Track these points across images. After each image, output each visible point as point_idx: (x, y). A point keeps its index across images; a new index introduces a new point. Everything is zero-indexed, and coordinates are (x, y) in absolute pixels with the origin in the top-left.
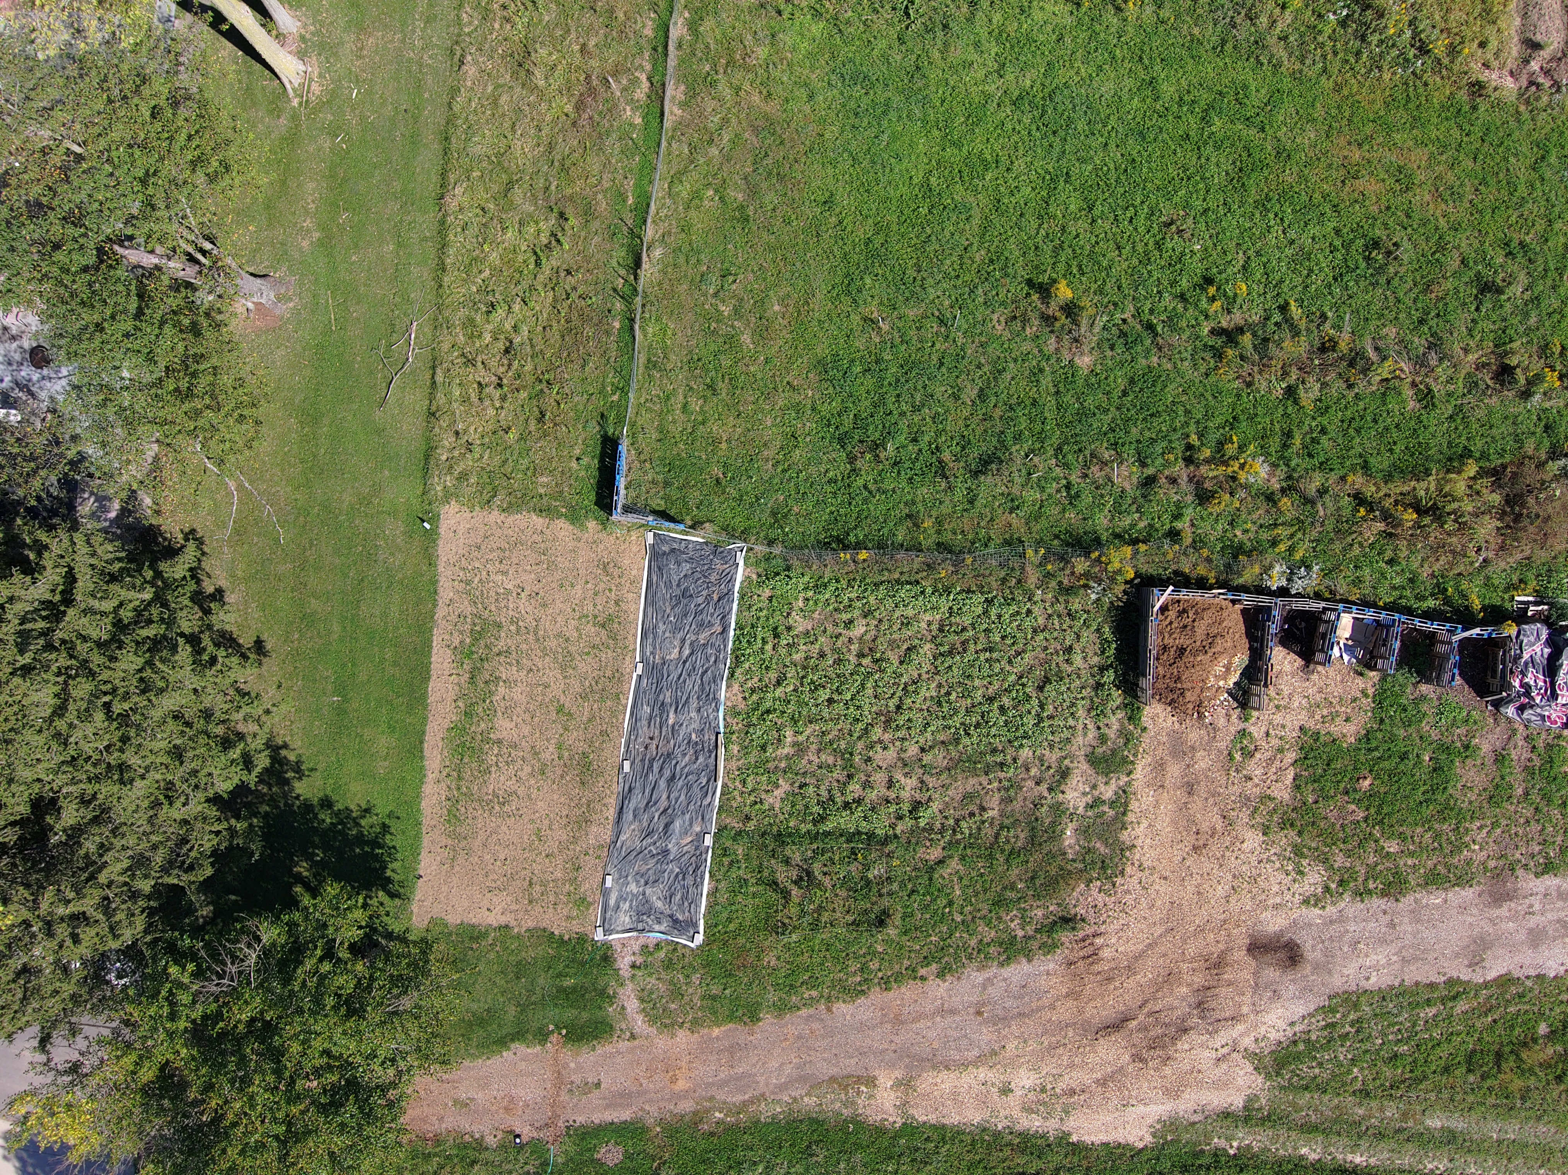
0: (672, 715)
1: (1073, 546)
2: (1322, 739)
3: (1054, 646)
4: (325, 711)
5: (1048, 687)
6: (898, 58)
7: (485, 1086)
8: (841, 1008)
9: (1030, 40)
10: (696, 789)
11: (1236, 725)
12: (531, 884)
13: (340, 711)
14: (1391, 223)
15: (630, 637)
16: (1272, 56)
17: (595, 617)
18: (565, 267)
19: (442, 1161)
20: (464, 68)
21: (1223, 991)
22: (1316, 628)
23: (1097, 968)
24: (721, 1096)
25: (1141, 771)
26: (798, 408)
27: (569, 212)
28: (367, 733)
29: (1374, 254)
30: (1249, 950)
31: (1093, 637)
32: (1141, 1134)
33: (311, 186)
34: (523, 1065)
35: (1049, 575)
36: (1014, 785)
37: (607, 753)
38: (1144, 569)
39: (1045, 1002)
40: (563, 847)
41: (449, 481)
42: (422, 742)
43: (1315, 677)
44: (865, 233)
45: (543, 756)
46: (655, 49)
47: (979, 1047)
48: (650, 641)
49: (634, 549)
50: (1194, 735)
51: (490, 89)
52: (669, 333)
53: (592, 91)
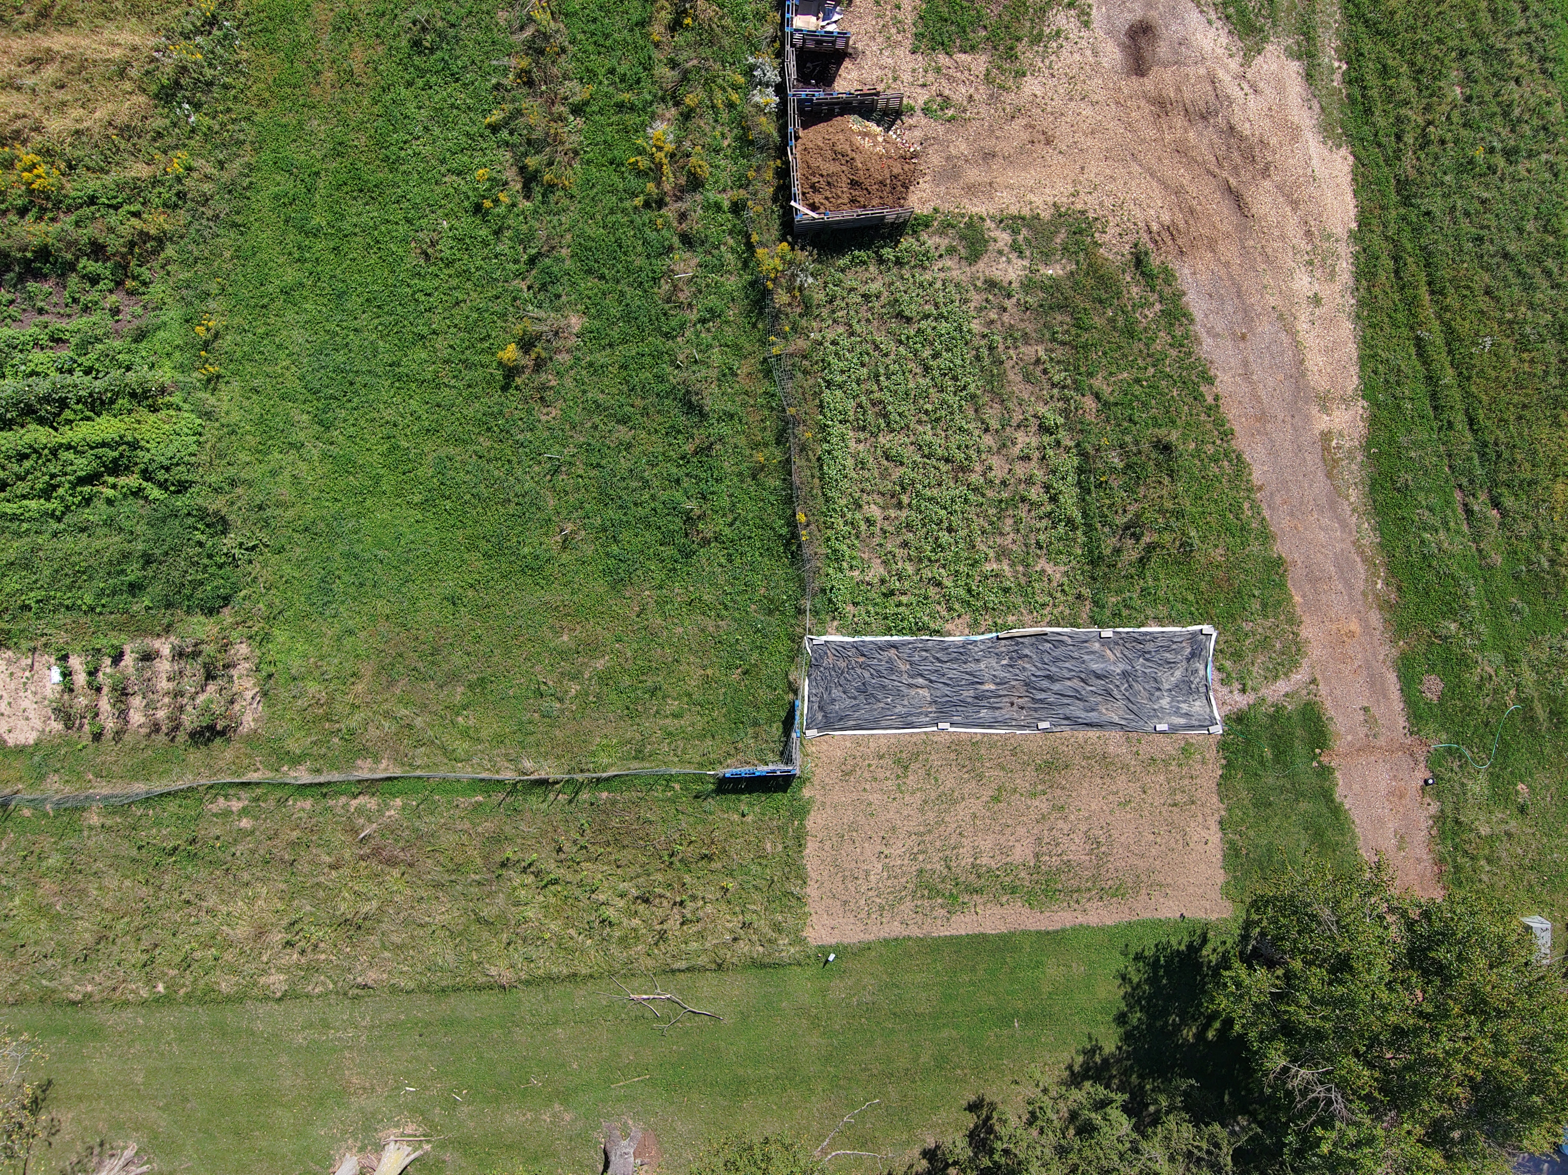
0: (986, 687)
1: (761, 308)
2: (921, 30)
3: (864, 313)
4: (1030, 1033)
5: (907, 313)
6: (298, 551)
7: (1381, 821)
8: (1257, 476)
9: (261, 420)
10: (1056, 653)
11: (919, 118)
12: (1175, 805)
13: (1028, 1018)
14: (392, 31)
15: (914, 739)
16: (241, 174)
17: (898, 777)
18: (554, 854)
19: (1459, 854)
20: (370, 983)
21: (1187, 95)
22: (811, 52)
23: (1182, 225)
24: (1360, 585)
25: (978, 208)
26: (661, 603)
27: (498, 858)
28: (1046, 989)
29: (428, 45)
30: (1143, 76)
31: (850, 274)
32: (1340, 160)
33: (508, 1119)
34: (1356, 787)
35: (794, 329)
36: (1010, 332)
37: (1034, 747)
38: (775, 233)
39: (1223, 272)
40: (1134, 778)
41: (783, 941)
42: (1048, 933)
43: (860, 46)
44: (478, 560)
45: (1045, 811)
46: (325, 795)
47: (1277, 332)
48: (914, 719)
49: (825, 747)
50: (935, 159)
51: (387, 954)
52: (605, 742)
53: (376, 852)
